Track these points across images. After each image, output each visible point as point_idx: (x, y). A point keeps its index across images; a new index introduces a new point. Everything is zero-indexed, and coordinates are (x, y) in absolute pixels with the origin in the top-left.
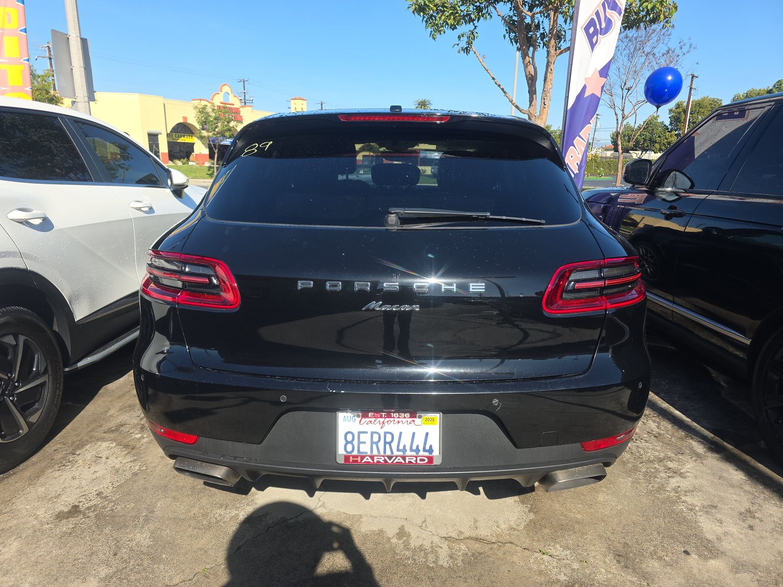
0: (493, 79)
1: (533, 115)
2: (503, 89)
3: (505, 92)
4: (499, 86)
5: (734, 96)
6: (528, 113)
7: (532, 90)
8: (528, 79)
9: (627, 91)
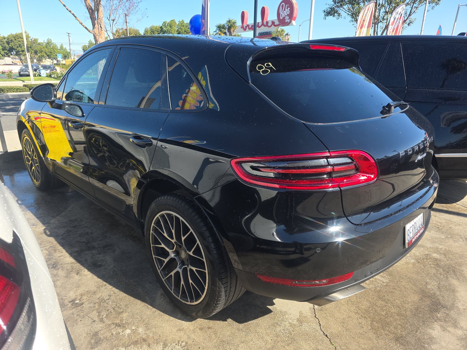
0: (64, 6)
1: (97, 34)
2: (73, 14)
3: (75, 17)
4: (70, 11)
5: (144, 29)
6: (93, 33)
7: (93, 17)
8: (89, 9)
9: (112, 21)
